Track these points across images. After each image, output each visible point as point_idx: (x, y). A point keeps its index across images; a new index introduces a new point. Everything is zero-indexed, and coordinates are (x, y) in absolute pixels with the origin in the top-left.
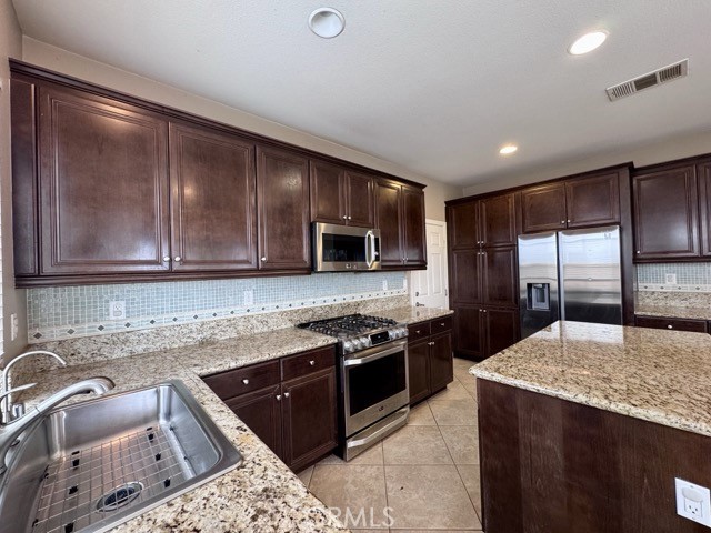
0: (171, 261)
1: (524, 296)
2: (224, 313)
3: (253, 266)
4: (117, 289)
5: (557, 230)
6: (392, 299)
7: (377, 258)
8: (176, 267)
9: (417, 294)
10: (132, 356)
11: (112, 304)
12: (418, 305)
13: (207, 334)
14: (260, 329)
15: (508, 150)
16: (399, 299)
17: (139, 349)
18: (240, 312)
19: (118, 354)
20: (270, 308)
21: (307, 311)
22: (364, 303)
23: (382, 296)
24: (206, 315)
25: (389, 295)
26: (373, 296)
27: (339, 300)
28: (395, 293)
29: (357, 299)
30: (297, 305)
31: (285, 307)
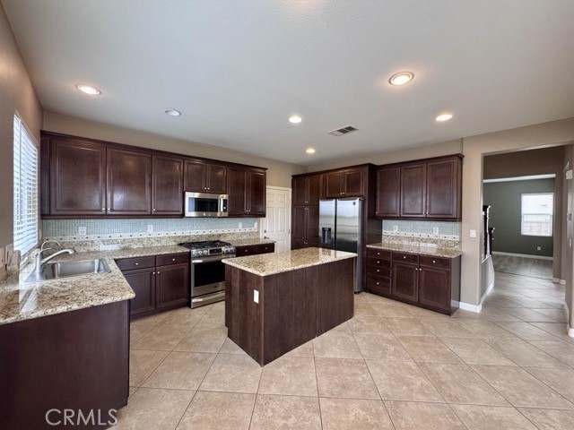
0: (106, 210)
1: (321, 234)
2: (136, 235)
3: (149, 213)
4: (83, 221)
5: (336, 198)
6: (245, 234)
7: (225, 211)
8: (109, 212)
9: (265, 231)
10: (89, 252)
11: (80, 228)
12: (265, 238)
13: (127, 245)
14: (156, 244)
15: (311, 151)
16: (250, 234)
17: (92, 249)
18: (145, 235)
19: (82, 250)
20: (163, 234)
21: (185, 237)
22: (225, 235)
23: (237, 231)
24: (126, 236)
25: (243, 231)
26: (232, 231)
27: (207, 232)
28: (248, 230)
29: (220, 232)
30: (179, 233)
31: (172, 234)
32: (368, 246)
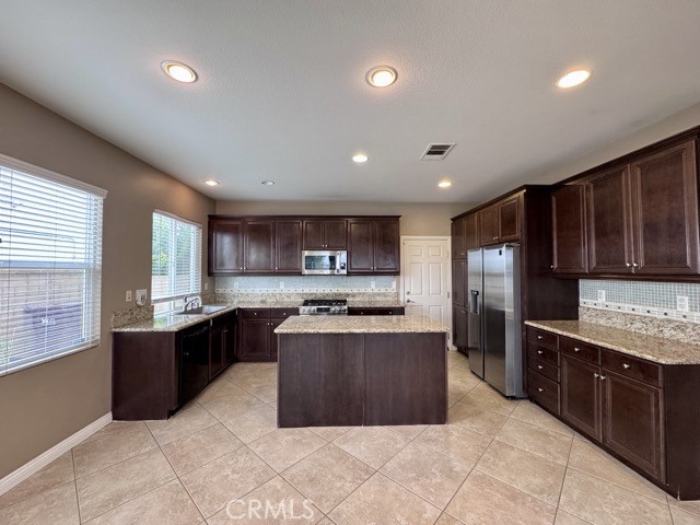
0: (243, 269)
1: (469, 300)
2: (271, 291)
3: (273, 271)
6: (379, 295)
7: (342, 268)
8: (245, 271)
9: (409, 293)
12: (409, 301)
13: (264, 298)
14: (286, 299)
15: (445, 184)
16: (386, 295)
18: (278, 291)
20: (292, 290)
21: (312, 294)
23: (369, 291)
24: (264, 290)
25: (376, 291)
26: (362, 290)
27: (334, 291)
28: (383, 290)
29: (348, 291)
30: (307, 291)
31: (300, 291)
32: (527, 323)
